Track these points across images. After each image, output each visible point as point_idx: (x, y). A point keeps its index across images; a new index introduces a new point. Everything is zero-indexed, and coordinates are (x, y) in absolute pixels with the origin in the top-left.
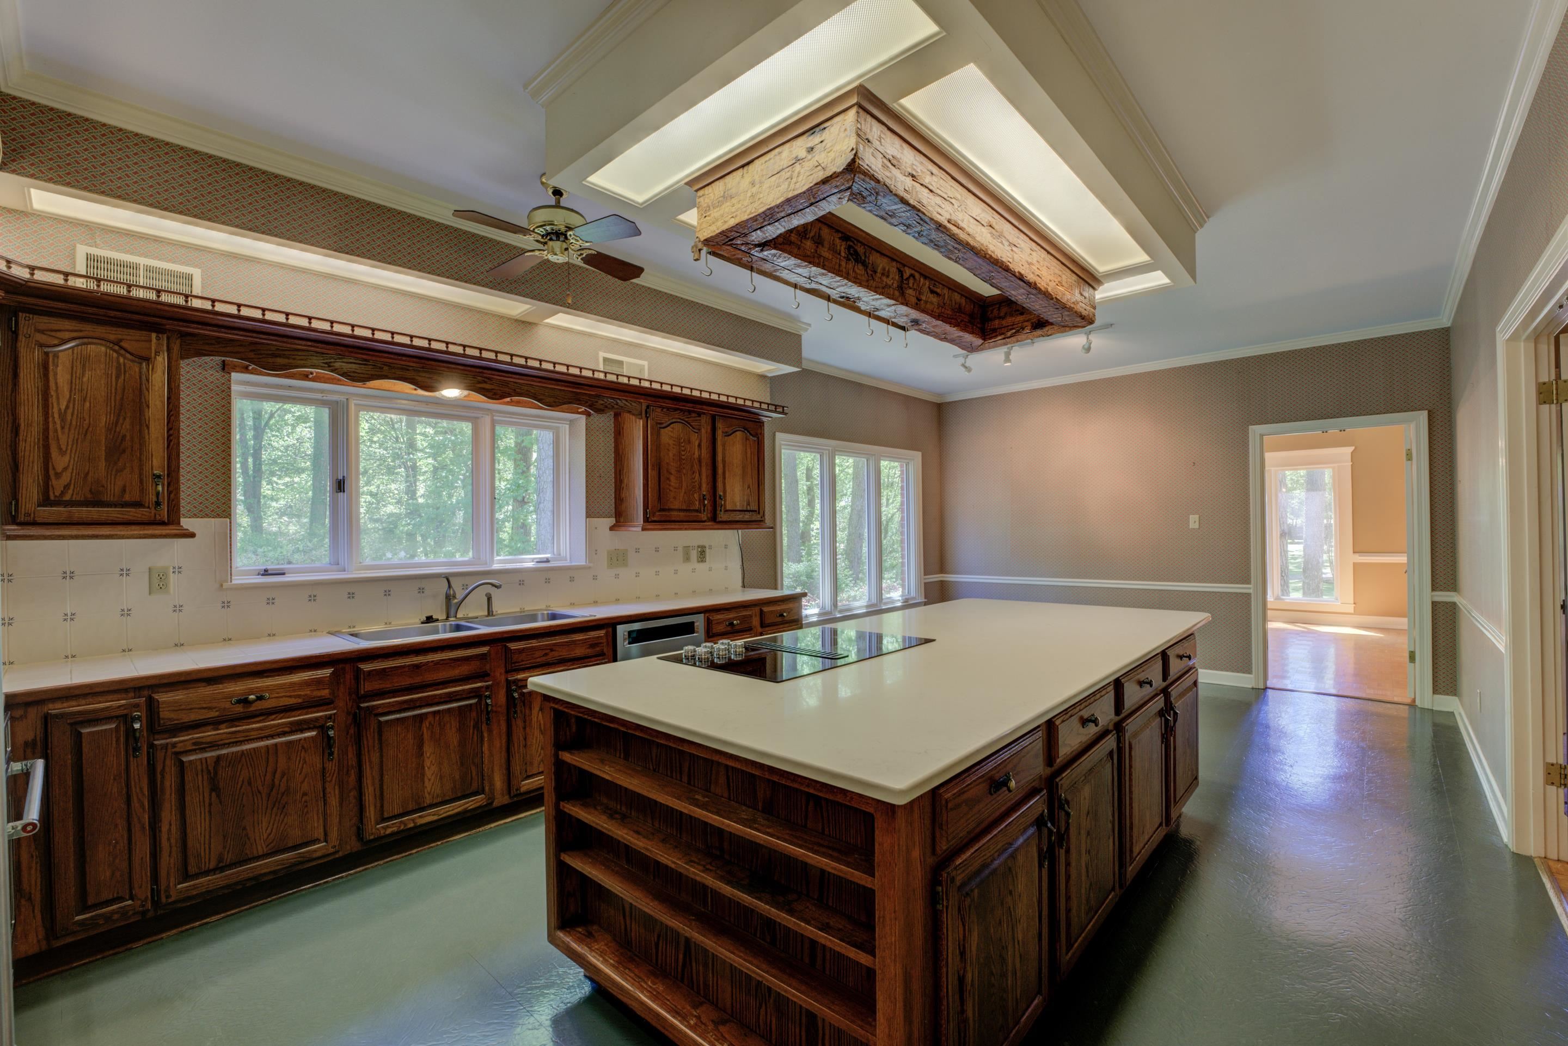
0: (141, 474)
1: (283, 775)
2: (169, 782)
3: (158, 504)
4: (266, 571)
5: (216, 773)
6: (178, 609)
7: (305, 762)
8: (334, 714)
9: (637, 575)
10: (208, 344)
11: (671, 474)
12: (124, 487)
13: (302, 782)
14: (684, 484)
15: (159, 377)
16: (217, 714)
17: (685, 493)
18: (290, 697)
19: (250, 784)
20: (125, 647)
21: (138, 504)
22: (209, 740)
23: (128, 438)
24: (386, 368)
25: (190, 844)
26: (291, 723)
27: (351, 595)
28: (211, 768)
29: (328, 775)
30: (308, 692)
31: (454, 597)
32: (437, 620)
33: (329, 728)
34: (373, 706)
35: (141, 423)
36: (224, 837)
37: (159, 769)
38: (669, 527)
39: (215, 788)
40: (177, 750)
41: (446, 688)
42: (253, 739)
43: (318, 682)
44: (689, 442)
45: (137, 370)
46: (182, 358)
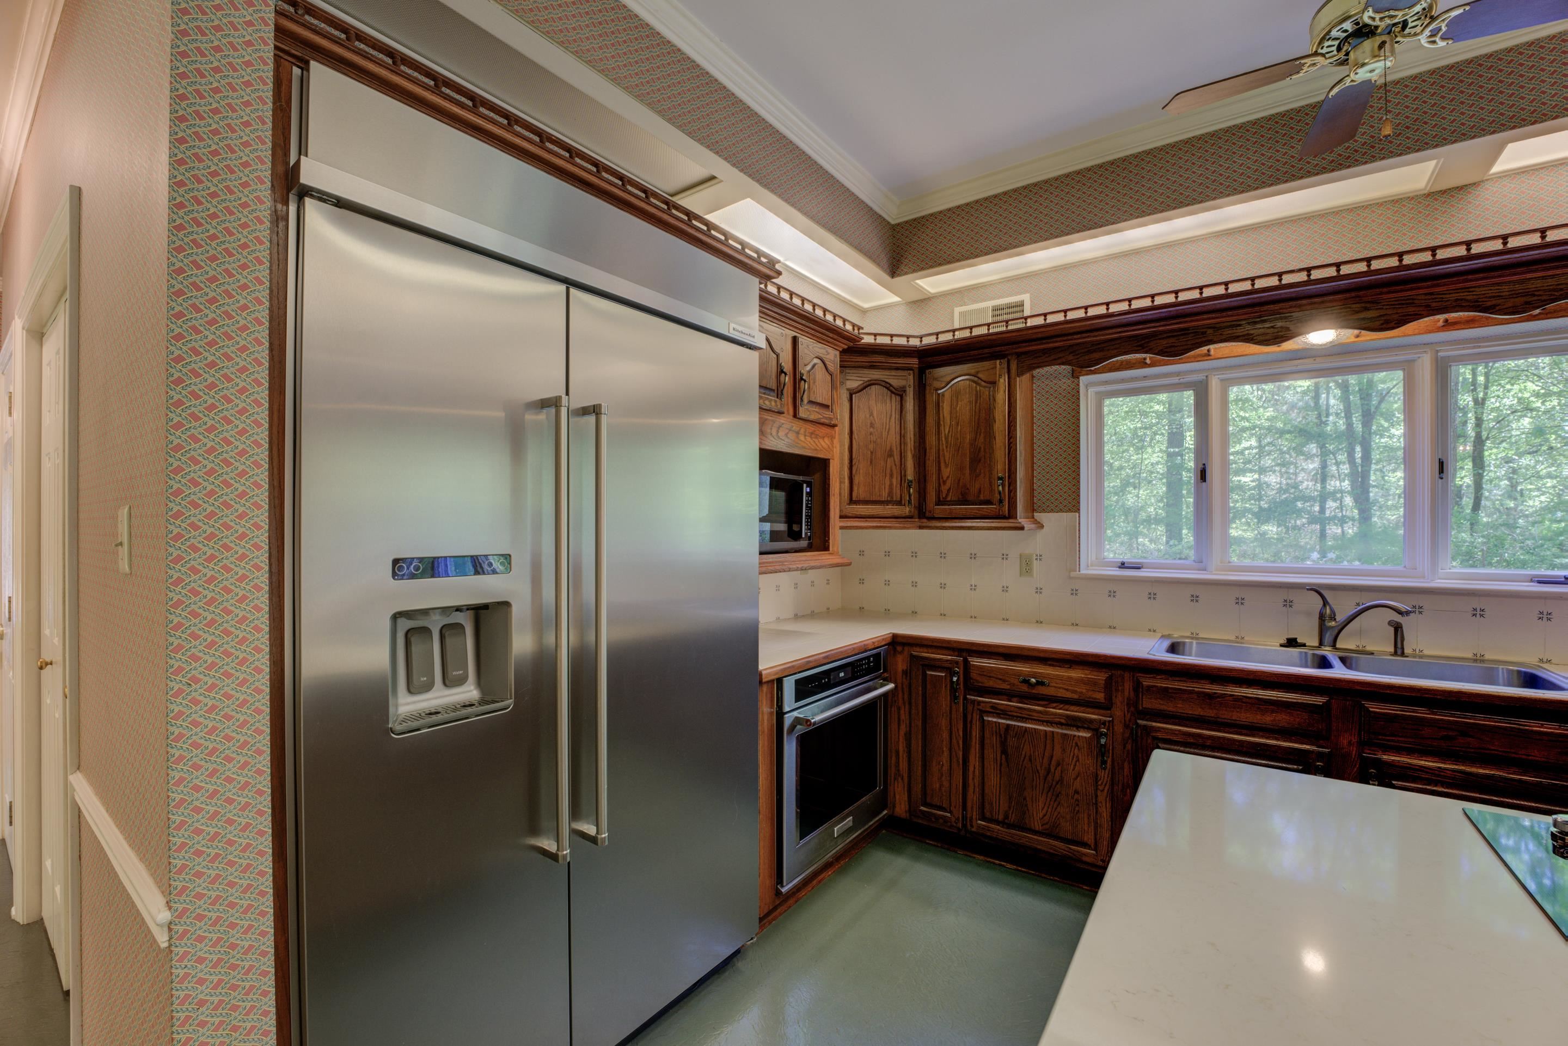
0: (990, 478)
1: (1058, 765)
2: (976, 733)
3: (1001, 501)
4: (1123, 564)
5: (1006, 739)
6: (1039, 591)
7: (1078, 760)
8: (1109, 721)
10: (1036, 357)
12: (980, 489)
13: (1075, 779)
15: (1002, 396)
16: (1008, 687)
18: (1067, 690)
19: (1030, 760)
20: (1004, 617)
21: (989, 502)
22: (1002, 708)
23: (982, 449)
24: (1210, 331)
25: (986, 791)
26: (1068, 717)
27: (1195, 599)
28: (1002, 733)
29: (1100, 783)
30: (1084, 691)
31: (1333, 618)
32: (1304, 645)
33: (1102, 734)
34: (1153, 727)
35: (990, 436)
36: (1010, 799)
37: (969, 720)
39: (1004, 752)
40: (980, 707)
41: (1253, 736)
42: (1034, 720)
43: (1094, 683)
45: (987, 393)
46: (1018, 375)
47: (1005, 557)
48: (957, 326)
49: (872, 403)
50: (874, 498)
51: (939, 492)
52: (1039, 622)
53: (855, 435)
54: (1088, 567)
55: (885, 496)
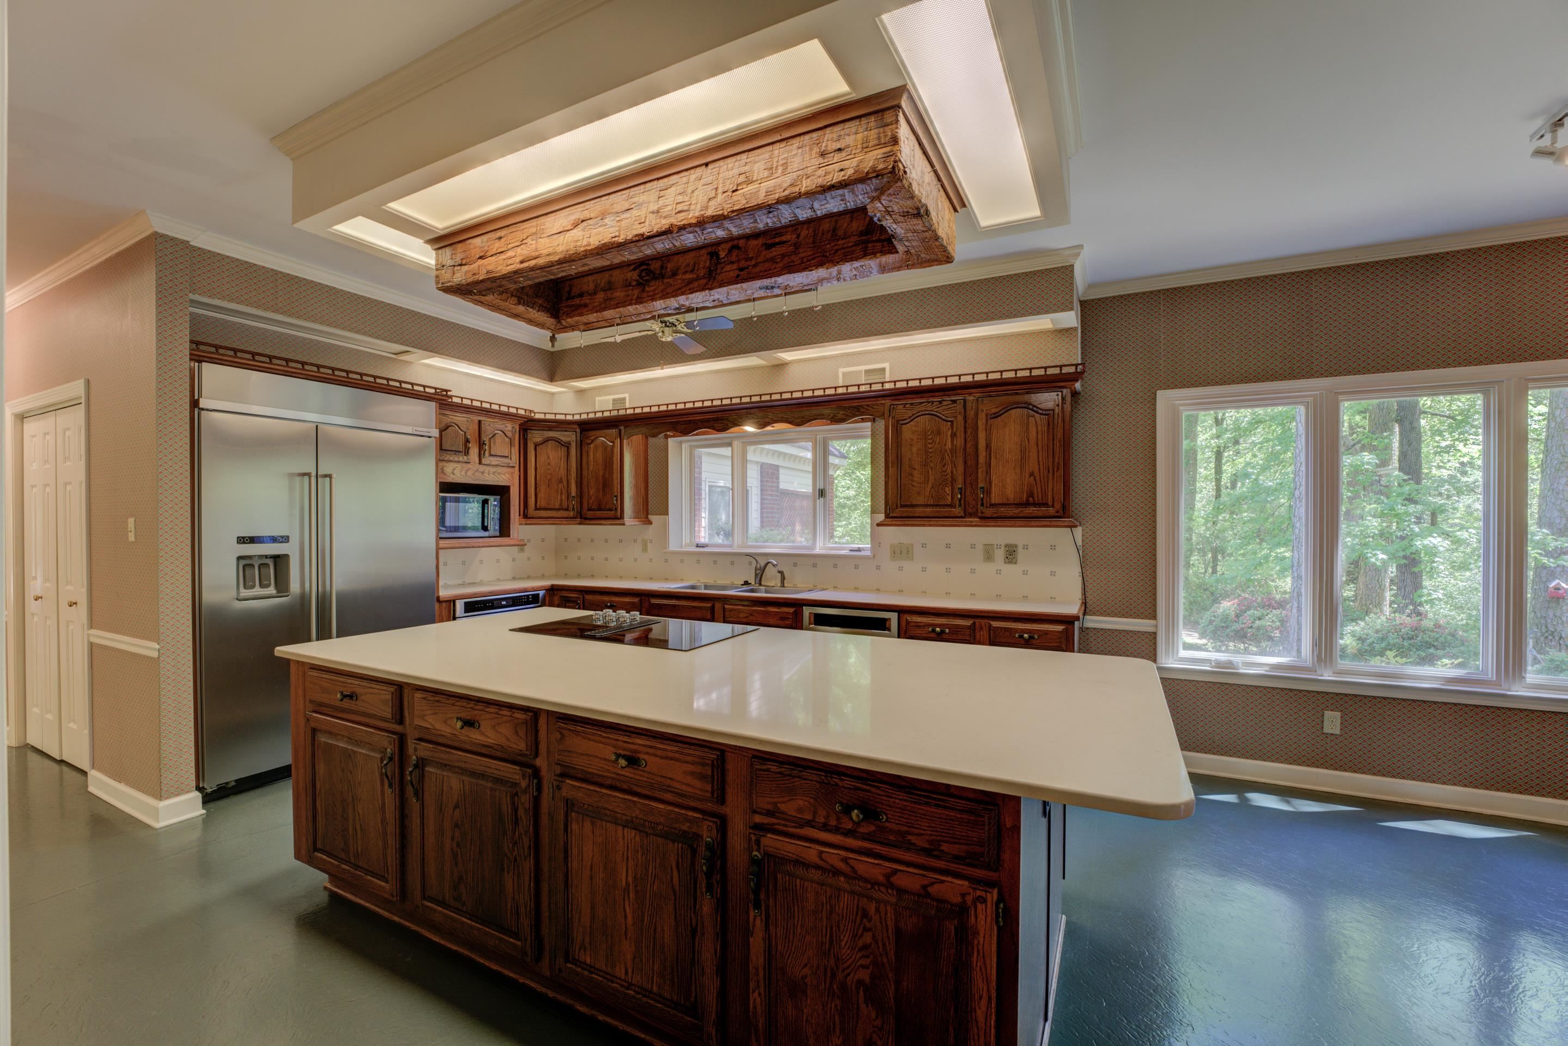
0: (611, 496)
3: (616, 509)
4: (698, 544)
6: (651, 560)
9: (924, 569)
11: (915, 469)
12: (607, 502)
14: (932, 478)
15: (617, 448)
17: (933, 487)
21: (611, 510)
23: (608, 479)
31: (759, 569)
32: (750, 584)
38: (910, 523)
44: (939, 433)
45: (610, 447)
47: (635, 541)
48: (597, 410)
49: (549, 451)
50: (551, 507)
51: (588, 503)
52: (651, 579)
53: (538, 470)
54: (673, 546)
55: (557, 506)
